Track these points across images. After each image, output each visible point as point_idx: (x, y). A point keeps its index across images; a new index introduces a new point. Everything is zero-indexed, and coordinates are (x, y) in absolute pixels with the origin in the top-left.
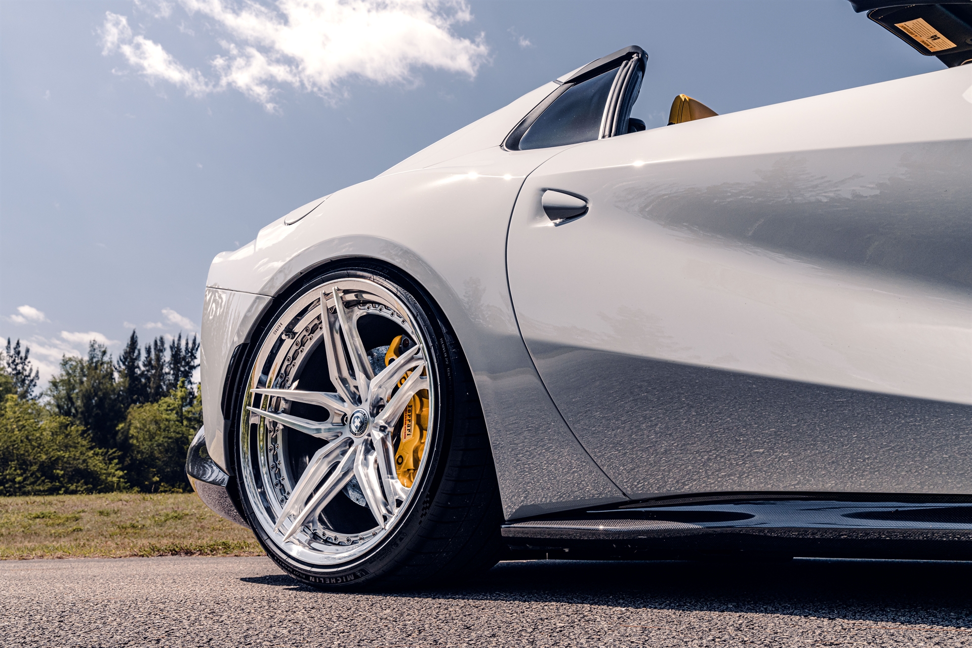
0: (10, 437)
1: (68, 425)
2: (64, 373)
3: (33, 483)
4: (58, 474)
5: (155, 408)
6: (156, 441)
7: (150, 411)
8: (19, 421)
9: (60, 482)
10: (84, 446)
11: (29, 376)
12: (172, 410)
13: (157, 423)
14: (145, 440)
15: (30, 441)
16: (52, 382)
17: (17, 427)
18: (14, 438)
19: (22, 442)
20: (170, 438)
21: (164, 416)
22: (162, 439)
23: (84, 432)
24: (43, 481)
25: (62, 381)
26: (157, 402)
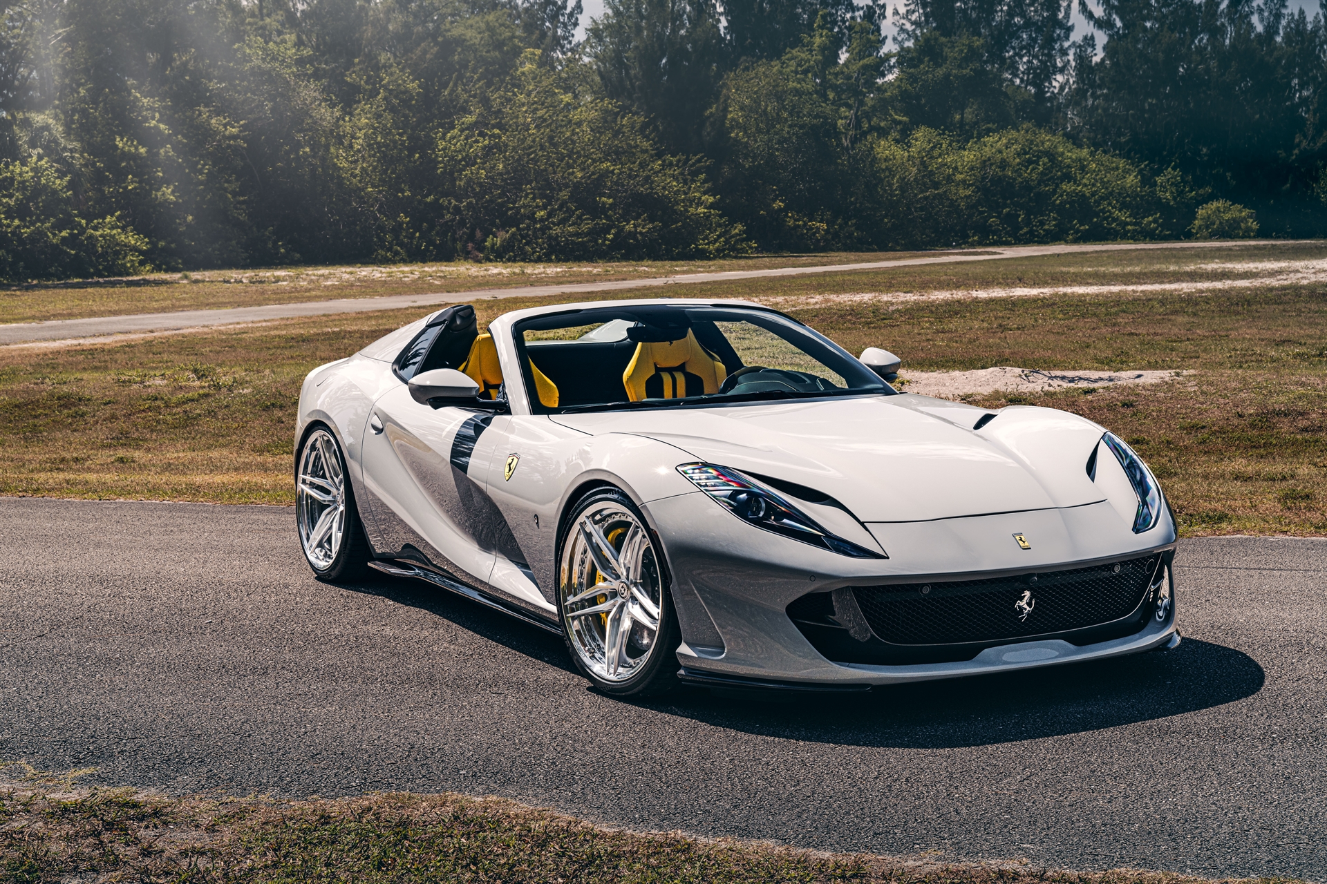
0: (523, 141)
1: (617, 114)
2: (610, 12)
3: (562, 222)
4: (604, 203)
5: (775, 70)
6: (776, 133)
7: (766, 76)
8: (537, 109)
9: (608, 218)
10: (646, 151)
11: (565, 8)
12: (805, 72)
13: (779, 97)
14: (759, 131)
15: (555, 145)
16: (590, 30)
17: (534, 120)
18: (529, 141)
19: (542, 148)
20: (801, 127)
21: (791, 85)
22: (786, 129)
23: (644, 126)
24: (579, 217)
25: (608, 27)
26: (779, 58)
